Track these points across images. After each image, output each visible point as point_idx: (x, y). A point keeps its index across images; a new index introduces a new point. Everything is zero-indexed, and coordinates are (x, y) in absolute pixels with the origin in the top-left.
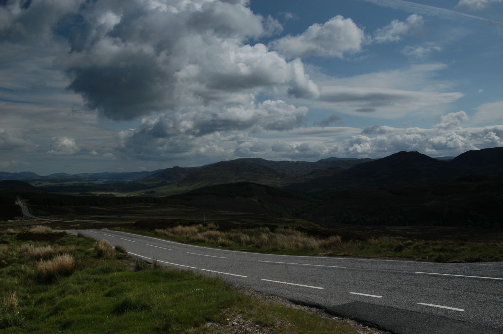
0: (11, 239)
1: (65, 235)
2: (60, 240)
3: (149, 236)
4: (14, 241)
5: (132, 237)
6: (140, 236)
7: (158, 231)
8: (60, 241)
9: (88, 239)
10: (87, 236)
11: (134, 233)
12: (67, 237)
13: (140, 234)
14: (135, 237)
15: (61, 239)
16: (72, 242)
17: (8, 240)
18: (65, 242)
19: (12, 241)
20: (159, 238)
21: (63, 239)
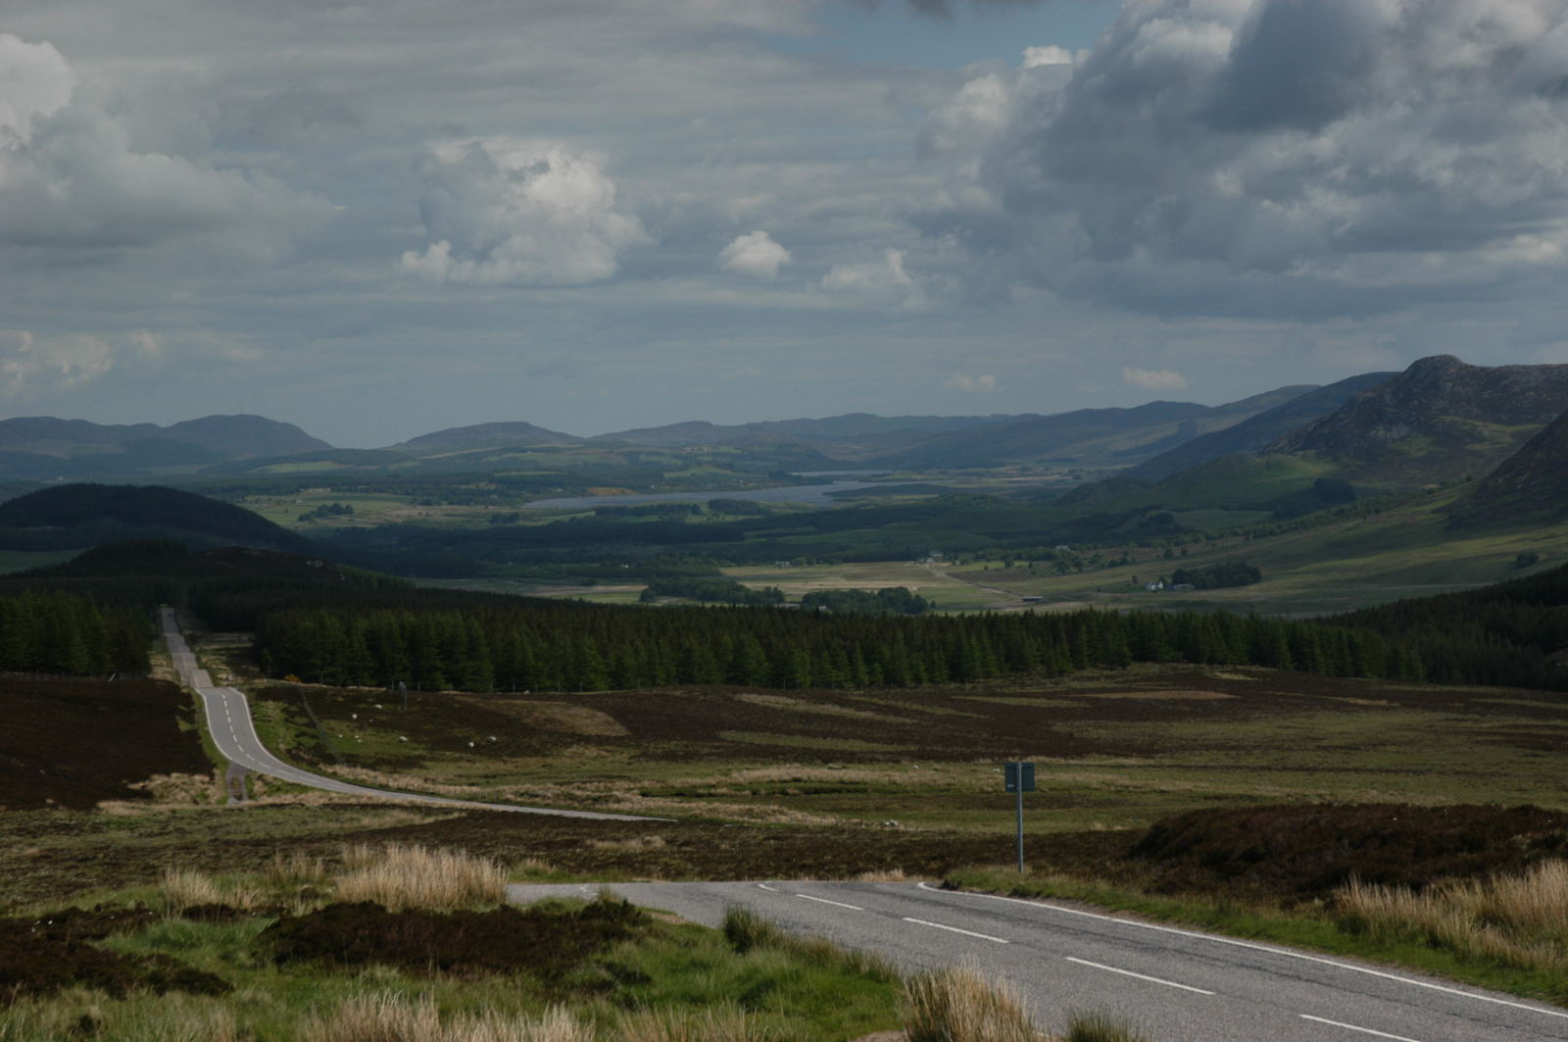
0: (226, 957)
1: (635, 923)
2: (609, 967)
3: (1297, 943)
4: (254, 968)
5: (1156, 949)
6: (1217, 946)
7: (1364, 899)
8: (604, 974)
9: (819, 956)
10: (807, 938)
11: (1163, 918)
12: (651, 941)
13: (1210, 924)
14: (1180, 952)
15: (609, 958)
16: (701, 981)
17: (205, 959)
18: (645, 980)
19: (241, 967)
20: (1382, 964)
21: (626, 952)
